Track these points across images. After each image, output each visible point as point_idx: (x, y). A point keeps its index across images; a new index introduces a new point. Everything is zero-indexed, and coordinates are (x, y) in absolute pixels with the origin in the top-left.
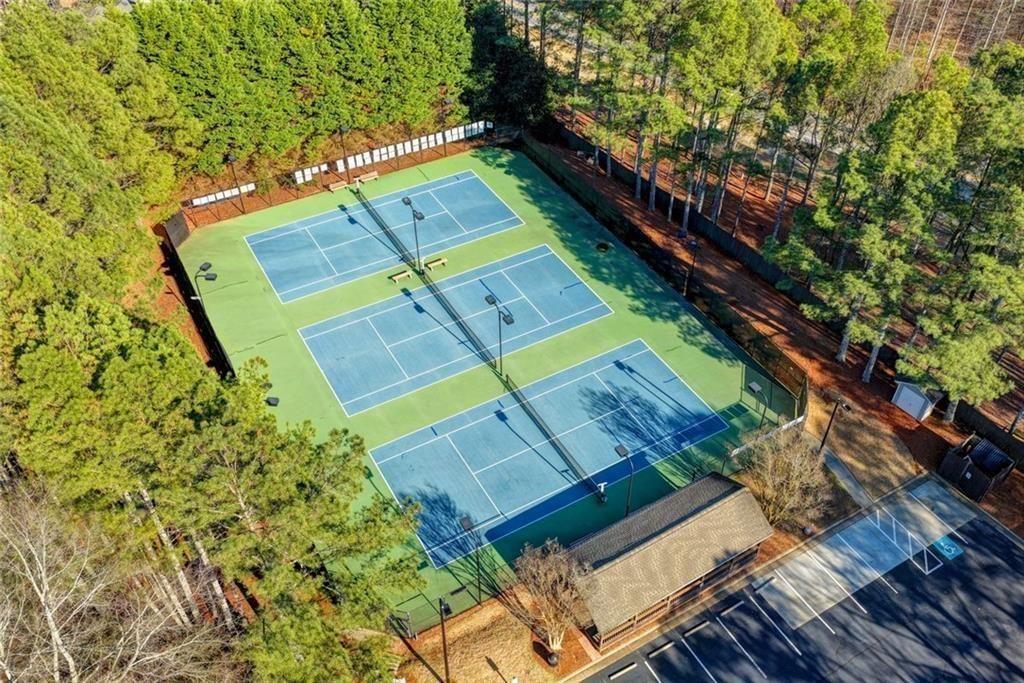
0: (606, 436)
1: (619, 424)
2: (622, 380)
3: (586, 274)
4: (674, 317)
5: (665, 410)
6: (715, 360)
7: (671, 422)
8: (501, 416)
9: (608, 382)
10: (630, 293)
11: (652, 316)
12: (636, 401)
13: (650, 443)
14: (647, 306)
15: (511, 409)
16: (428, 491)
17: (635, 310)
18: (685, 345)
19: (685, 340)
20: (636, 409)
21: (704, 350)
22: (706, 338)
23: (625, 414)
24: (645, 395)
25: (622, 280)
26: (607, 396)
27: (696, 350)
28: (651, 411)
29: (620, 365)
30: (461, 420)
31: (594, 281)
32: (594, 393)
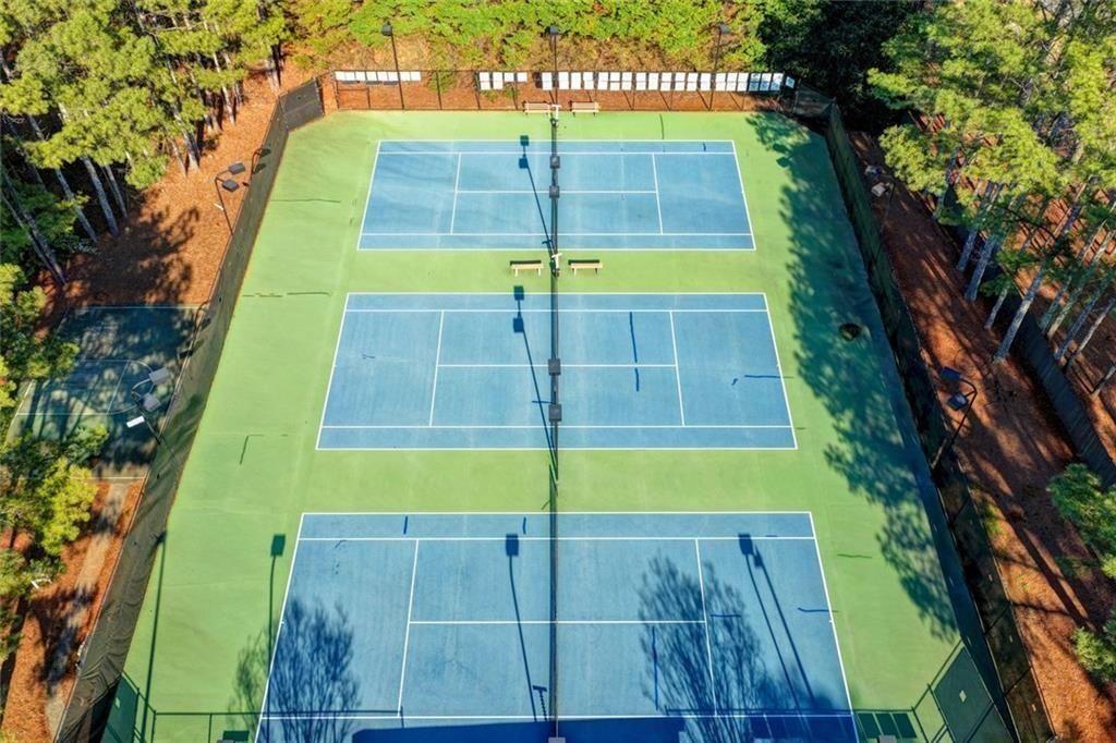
0: (641, 660)
1: (678, 649)
2: (734, 572)
3: (794, 365)
4: (892, 498)
5: (769, 662)
6: (914, 609)
7: (764, 688)
8: (512, 546)
9: (709, 567)
10: (845, 425)
11: (854, 480)
12: (732, 621)
13: (704, 708)
14: (859, 459)
16: (332, 616)
17: (833, 458)
18: (879, 558)
19: (884, 549)
20: (722, 635)
21: (906, 582)
22: (924, 562)
23: (697, 636)
24: (753, 619)
25: (846, 397)
26: (691, 588)
27: (893, 576)
28: (745, 650)
29: (746, 545)
30: (454, 525)
31: (799, 382)
32: (673, 574)
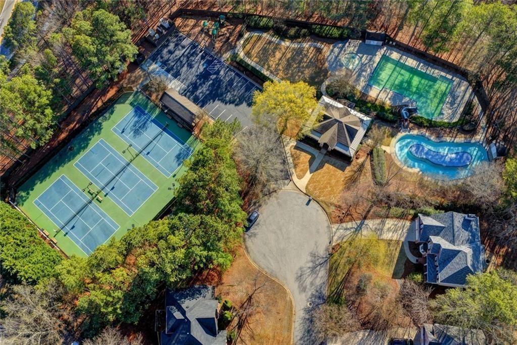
0: (148, 129)
1: (143, 127)
2: (128, 130)
3: (85, 150)
4: (100, 124)
5: (136, 119)
6: (115, 112)
7: (139, 117)
8: (148, 153)
9: (130, 133)
10: (92, 136)
11: (101, 129)
12: (135, 126)
13: (147, 120)
14: (96, 131)
15: (145, 152)
16: (176, 160)
17: (99, 134)
18: (111, 119)
19: (109, 119)
20: (137, 125)
21: (112, 114)
22: (107, 115)
23: (140, 127)
24: (132, 124)
25: (86, 141)
26: (135, 132)
27: (112, 116)
28: (137, 122)
29: (123, 132)
30: (152, 162)
31: (88, 147)
32: (134, 136)
